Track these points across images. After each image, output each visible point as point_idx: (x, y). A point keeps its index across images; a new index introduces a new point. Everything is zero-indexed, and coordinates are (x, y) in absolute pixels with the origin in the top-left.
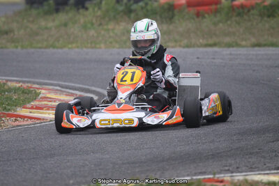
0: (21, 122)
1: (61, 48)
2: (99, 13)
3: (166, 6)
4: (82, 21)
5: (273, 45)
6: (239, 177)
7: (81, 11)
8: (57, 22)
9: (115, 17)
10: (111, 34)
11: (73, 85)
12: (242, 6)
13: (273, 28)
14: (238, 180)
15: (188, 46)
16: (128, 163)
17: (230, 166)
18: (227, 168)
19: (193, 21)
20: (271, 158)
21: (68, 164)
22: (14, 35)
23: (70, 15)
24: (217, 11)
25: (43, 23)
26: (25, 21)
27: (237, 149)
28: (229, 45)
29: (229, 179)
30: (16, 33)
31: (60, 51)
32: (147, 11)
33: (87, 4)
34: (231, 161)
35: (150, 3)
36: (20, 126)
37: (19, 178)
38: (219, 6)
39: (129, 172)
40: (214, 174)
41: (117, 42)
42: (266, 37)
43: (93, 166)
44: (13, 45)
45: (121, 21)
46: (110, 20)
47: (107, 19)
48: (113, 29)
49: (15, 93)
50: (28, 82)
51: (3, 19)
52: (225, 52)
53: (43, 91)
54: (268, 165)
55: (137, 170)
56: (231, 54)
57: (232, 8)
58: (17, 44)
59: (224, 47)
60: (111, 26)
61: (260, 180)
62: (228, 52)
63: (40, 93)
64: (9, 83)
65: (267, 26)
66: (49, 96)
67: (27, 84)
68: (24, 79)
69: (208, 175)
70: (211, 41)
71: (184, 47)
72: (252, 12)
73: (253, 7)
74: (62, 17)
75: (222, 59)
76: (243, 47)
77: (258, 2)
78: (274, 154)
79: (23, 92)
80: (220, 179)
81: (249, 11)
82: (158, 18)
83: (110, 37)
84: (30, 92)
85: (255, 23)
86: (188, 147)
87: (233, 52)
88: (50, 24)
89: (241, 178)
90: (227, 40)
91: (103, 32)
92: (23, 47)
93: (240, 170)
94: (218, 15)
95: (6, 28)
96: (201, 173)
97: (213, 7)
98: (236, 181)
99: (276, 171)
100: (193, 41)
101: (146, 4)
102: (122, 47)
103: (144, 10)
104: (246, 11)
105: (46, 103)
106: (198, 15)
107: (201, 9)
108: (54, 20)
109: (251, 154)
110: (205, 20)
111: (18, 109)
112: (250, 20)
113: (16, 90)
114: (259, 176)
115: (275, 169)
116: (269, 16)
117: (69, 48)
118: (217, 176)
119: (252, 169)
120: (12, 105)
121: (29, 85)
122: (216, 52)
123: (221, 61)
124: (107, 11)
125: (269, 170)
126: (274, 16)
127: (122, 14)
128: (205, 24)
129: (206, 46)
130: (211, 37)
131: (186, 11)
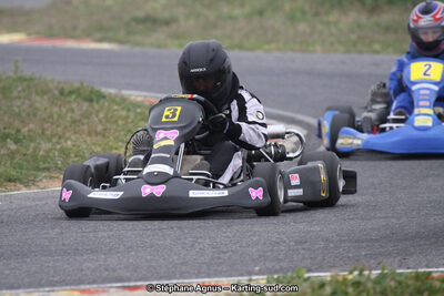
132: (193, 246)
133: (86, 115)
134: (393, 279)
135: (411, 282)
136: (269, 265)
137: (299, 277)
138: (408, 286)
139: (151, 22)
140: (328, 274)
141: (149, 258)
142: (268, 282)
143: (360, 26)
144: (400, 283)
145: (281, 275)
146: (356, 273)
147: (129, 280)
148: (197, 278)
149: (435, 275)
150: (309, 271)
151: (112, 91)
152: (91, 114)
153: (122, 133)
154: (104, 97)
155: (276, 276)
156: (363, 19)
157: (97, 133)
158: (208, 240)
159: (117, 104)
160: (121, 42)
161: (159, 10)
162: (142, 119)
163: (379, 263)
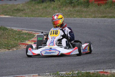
1: (44, 17)
2: (59, 3)
3: (86, 1)
4: (52, 6)
7: (52, 2)
8: (43, 7)
9: (65, 5)
10: (64, 12)
14: (113, 72)
15: (94, 17)
16: (70, 64)
17: (110, 66)
18: (109, 67)
19: (97, 7)
21: (46, 64)
22: (25, 11)
23: (48, 4)
24: (106, 3)
25: (37, 7)
26: (30, 6)
27: (113, 59)
28: (111, 17)
29: (110, 72)
30: (26, 11)
31: (43, 18)
34: (110, 64)
37: (26, 69)
38: (107, 1)
39: (70, 68)
40: (104, 70)
41: (66, 15)
43: (55, 65)
44: (25, 15)
45: (68, 7)
46: (63, 6)
47: (62, 6)
48: (65, 10)
49: (25, 35)
51: (21, 5)
52: (109, 20)
53: (37, 34)
55: (73, 67)
56: (111, 21)
57: (113, 2)
58: (26, 15)
59: (109, 18)
60: (63, 9)
63: (35, 35)
64: (23, 31)
67: (30, 31)
68: (29, 29)
69: (101, 70)
70: (103, 16)
71: (93, 18)
74: (44, 5)
75: (108, 23)
79: (28, 35)
80: (106, 72)
82: (83, 6)
84: (31, 35)
86: (93, 58)
87: (112, 20)
88: (40, 7)
90: (110, 15)
92: (29, 16)
93: (114, 68)
94: (107, 5)
95: (22, 8)
96: (99, 69)
97: (105, 2)
98: (112, 73)
100: (97, 15)
102: (68, 17)
103: (77, 2)
106: (99, 5)
107: (100, 2)
108: (41, 6)
110: (102, 7)
111: (27, 41)
113: (26, 34)
117: (47, 17)
118: (105, 70)
120: (24, 40)
121: (31, 32)
122: (106, 20)
123: (107, 24)
124: (63, 2)
127: (68, 4)
128: (102, 8)
129: (102, 17)
130: (104, 14)
131: (94, 3)
132: (30, 66)
133: (3, 34)
134: (81, 74)
135: (85, 74)
138: (84, 75)
139: (18, 10)
140: (64, 73)
141: (20, 69)
143: (70, 11)
144: (82, 75)
146: (72, 72)
147: (15, 75)
149: (91, 72)
150: (60, 72)
151: (9, 28)
152: (4, 33)
153: (12, 38)
154: (7, 29)
156: (71, 9)
157: (6, 38)
158: (34, 65)
159: (11, 31)
160: (11, 15)
161: (20, 7)
162: (17, 35)
163: (77, 70)
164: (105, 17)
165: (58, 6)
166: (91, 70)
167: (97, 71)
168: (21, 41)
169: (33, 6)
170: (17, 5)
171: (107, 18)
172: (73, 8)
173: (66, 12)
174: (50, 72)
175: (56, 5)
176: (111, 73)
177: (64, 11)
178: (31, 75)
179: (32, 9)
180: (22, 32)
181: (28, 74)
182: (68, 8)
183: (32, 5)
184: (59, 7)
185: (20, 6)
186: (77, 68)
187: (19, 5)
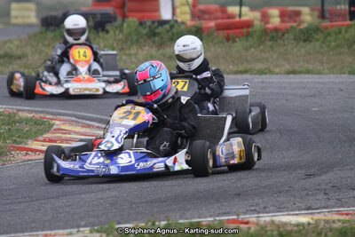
0: (32, 156)
2: (121, 36)
3: (193, 30)
5: (308, 72)
6: (266, 218)
7: (100, 34)
9: (138, 42)
10: (133, 60)
11: (90, 115)
12: (276, 30)
13: (309, 54)
14: (265, 221)
16: (147, 202)
17: (257, 206)
18: (253, 208)
19: (222, 45)
20: (301, 198)
22: (28, 60)
24: (248, 35)
26: (40, 45)
27: (265, 187)
28: (262, 72)
29: (255, 220)
30: (30, 58)
32: (173, 34)
33: (108, 27)
34: (257, 200)
35: (176, 25)
36: (31, 160)
37: (27, 217)
38: (250, 29)
39: (147, 212)
40: (238, 215)
42: (302, 63)
45: (145, 46)
46: (132, 44)
47: (129, 43)
48: (136, 54)
49: (26, 124)
50: (41, 112)
51: (16, 43)
52: (256, 80)
53: (57, 122)
54: (298, 204)
55: (156, 210)
56: (263, 82)
57: (265, 32)
59: (256, 74)
60: (133, 51)
61: (288, 221)
62: (260, 80)
63: (53, 124)
64: (20, 113)
65: (303, 51)
66: (63, 127)
67: (39, 115)
68: (37, 109)
69: (232, 215)
70: (241, 68)
72: (286, 36)
73: (287, 31)
76: (277, 74)
77: (295, 25)
78: (305, 192)
79: (35, 123)
80: (245, 220)
81: (283, 35)
83: (132, 62)
84: (43, 123)
85: (289, 49)
89: (268, 219)
90: (260, 66)
91: (124, 57)
93: (267, 210)
94: (250, 39)
95: (19, 52)
97: (245, 30)
98: (262, 222)
99: (306, 212)
101: (172, 27)
103: (170, 34)
104: (280, 34)
105: (59, 135)
106: (228, 39)
107: (231, 32)
109: (280, 192)
110: (236, 44)
111: (30, 142)
112: (284, 45)
113: (27, 121)
114: (287, 217)
115: (305, 209)
116: (305, 41)
118: (241, 217)
119: (280, 209)
120: (23, 138)
121: (42, 115)
124: (129, 34)
125: (299, 210)
126: (310, 41)
127: (145, 37)
128: (236, 49)
129: (236, 73)
130: (242, 63)
131: (215, 34)
132: (39, 210)
136: (91, 220)
137: (112, 228)
139: (8, 57)
141: (9, 218)
142: (91, 232)
145: (99, 227)
146: (150, 224)
148: (42, 230)
149: (204, 223)
150: (119, 223)
155: (96, 228)
156: (154, 52)
161: (14, 49)
162: (3, 124)
163: (167, 217)
164: (245, 72)
165: (118, 44)
166: (205, 217)
167: (222, 218)
168: (15, 141)
169: (49, 45)
170: (5, 42)
171: (252, 74)
172: (159, 49)
173: (139, 60)
174: (92, 225)
175: (111, 42)
176: (257, 224)
177: (133, 57)
178: (41, 233)
179: (47, 54)
180: (17, 117)
181: (32, 230)
182: (144, 48)
183: (47, 43)
184: (120, 47)
185: (12, 46)
186: (167, 210)
187: (11, 43)
